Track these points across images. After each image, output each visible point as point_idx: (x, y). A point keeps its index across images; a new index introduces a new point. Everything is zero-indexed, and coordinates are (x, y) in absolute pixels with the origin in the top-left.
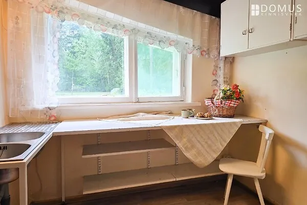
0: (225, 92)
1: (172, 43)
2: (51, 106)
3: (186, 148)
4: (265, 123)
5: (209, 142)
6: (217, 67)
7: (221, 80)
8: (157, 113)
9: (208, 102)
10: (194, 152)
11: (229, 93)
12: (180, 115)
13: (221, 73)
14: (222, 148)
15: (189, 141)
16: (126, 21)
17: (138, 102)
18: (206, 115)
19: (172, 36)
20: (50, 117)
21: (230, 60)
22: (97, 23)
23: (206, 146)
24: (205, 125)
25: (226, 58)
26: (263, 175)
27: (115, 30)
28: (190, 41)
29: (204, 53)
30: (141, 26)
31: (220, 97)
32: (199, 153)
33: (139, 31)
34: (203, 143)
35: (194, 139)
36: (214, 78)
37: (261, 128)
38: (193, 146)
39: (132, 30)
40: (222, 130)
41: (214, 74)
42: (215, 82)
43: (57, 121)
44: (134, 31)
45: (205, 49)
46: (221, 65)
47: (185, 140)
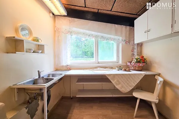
0: (137, 59)
1: (112, 39)
2: (68, 64)
3: (116, 84)
4: (159, 75)
5: (128, 82)
6: (134, 48)
7: (136, 54)
8: (105, 68)
9: (129, 64)
10: (120, 86)
11: (139, 60)
12: (115, 69)
13: (136, 51)
14: (134, 85)
15: (118, 81)
16: (93, 33)
17: (99, 63)
18: (127, 69)
19: (112, 37)
20: (68, 68)
21: (140, 45)
22: (83, 35)
23: (126, 84)
24: (126, 74)
25: (138, 44)
26: (157, 101)
27: (89, 37)
28: (121, 38)
29: (127, 43)
30: (99, 34)
31: (135, 61)
32: (122, 87)
33: (98, 36)
34: (125, 82)
35: (120, 80)
36: (132, 53)
37: (156, 77)
38: (120, 83)
39: (96, 36)
40: (134, 77)
41: (133, 51)
42: (133, 55)
43: (70, 69)
44: (96, 37)
45: (128, 41)
46: (136, 47)
47: (116, 80)
